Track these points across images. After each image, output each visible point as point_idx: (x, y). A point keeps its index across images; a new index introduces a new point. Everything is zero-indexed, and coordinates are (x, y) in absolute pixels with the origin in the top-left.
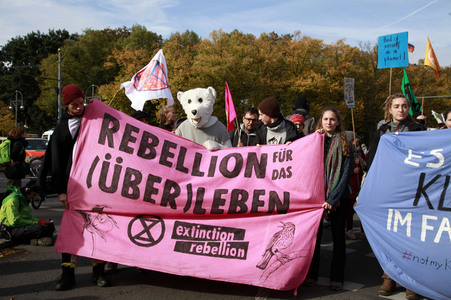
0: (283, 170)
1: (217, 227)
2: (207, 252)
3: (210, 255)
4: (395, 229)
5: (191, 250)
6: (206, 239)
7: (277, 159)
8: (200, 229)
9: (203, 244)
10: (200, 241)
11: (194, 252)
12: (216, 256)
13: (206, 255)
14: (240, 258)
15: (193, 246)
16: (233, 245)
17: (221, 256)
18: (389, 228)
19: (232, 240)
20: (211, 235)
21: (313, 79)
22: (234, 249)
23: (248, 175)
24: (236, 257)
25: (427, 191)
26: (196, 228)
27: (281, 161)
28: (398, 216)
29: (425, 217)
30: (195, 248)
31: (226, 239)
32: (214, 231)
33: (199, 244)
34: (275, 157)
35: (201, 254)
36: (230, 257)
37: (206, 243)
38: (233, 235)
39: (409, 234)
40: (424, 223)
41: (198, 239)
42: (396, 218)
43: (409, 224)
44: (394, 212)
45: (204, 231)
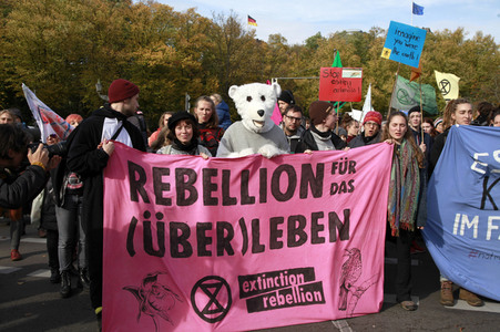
0: (343, 183)
1: (283, 271)
2: (283, 303)
3: (286, 305)
4: (462, 233)
5: (266, 306)
6: (275, 288)
7: (337, 171)
8: (266, 277)
9: (274, 294)
10: (270, 292)
11: (270, 308)
12: (293, 305)
13: (282, 306)
14: (319, 302)
15: (265, 299)
16: (306, 289)
17: (298, 304)
18: (455, 233)
19: (303, 283)
20: (279, 281)
21: (164, 51)
22: (308, 293)
23: (303, 195)
24: (314, 302)
25: (491, 193)
26: (262, 278)
27: (341, 173)
28: (465, 219)
29: (491, 218)
30: (268, 302)
31: (296, 282)
32: (282, 277)
33: (269, 296)
34: (334, 168)
35: (278, 307)
36: (307, 303)
37: (277, 291)
38: (302, 276)
39: (475, 236)
40: (490, 224)
41: (267, 290)
42: (463, 222)
43: (476, 227)
44: (461, 217)
45: (271, 279)
